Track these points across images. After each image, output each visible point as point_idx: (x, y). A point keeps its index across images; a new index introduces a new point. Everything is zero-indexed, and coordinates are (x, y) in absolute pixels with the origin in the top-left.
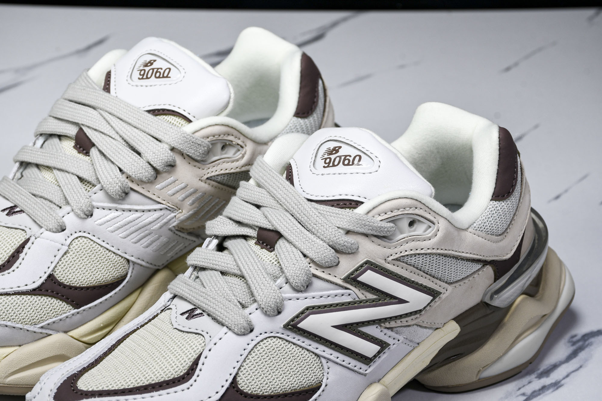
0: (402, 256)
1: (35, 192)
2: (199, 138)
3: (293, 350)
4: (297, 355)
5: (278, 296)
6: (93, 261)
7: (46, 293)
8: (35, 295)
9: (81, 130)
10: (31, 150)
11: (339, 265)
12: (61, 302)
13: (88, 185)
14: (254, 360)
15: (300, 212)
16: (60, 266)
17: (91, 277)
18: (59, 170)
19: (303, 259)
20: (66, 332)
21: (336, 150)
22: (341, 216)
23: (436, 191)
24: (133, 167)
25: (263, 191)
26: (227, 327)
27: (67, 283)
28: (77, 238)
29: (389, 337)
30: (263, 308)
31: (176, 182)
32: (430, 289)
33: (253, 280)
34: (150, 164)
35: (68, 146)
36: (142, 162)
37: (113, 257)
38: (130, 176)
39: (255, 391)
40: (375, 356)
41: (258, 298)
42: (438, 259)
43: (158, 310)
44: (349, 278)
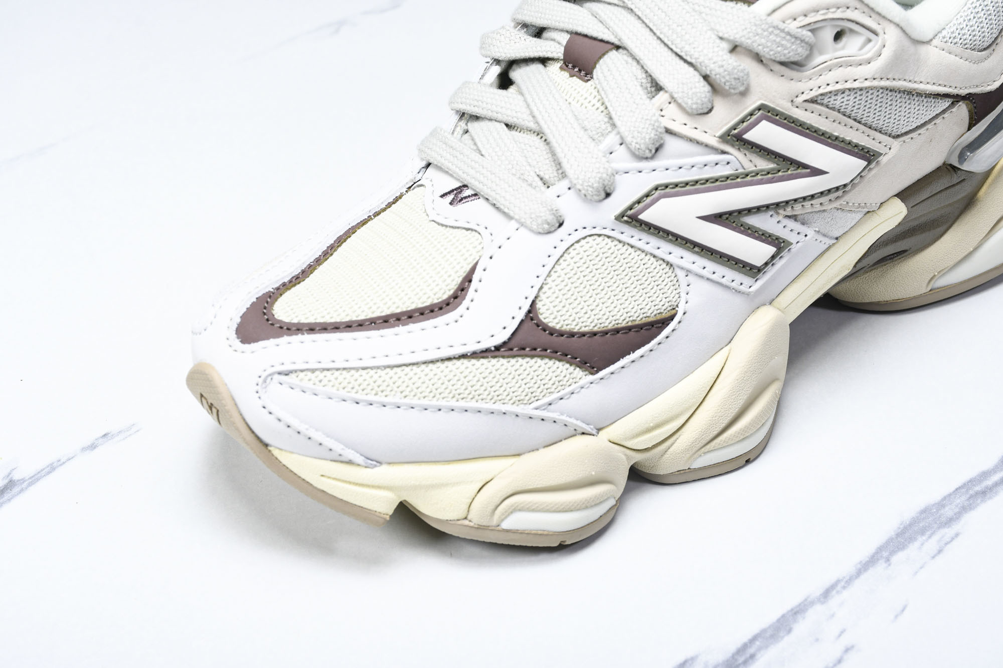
0: (822, 95)
4: (637, 265)
5: (605, 168)
11: (713, 112)
14: (566, 274)
26: (517, 221)
29: (791, 230)
30: (580, 191)
32: (863, 148)
33: (560, 141)
39: (567, 325)
40: (766, 264)
41: (570, 172)
42: (880, 96)
43: (402, 187)
44: (729, 136)
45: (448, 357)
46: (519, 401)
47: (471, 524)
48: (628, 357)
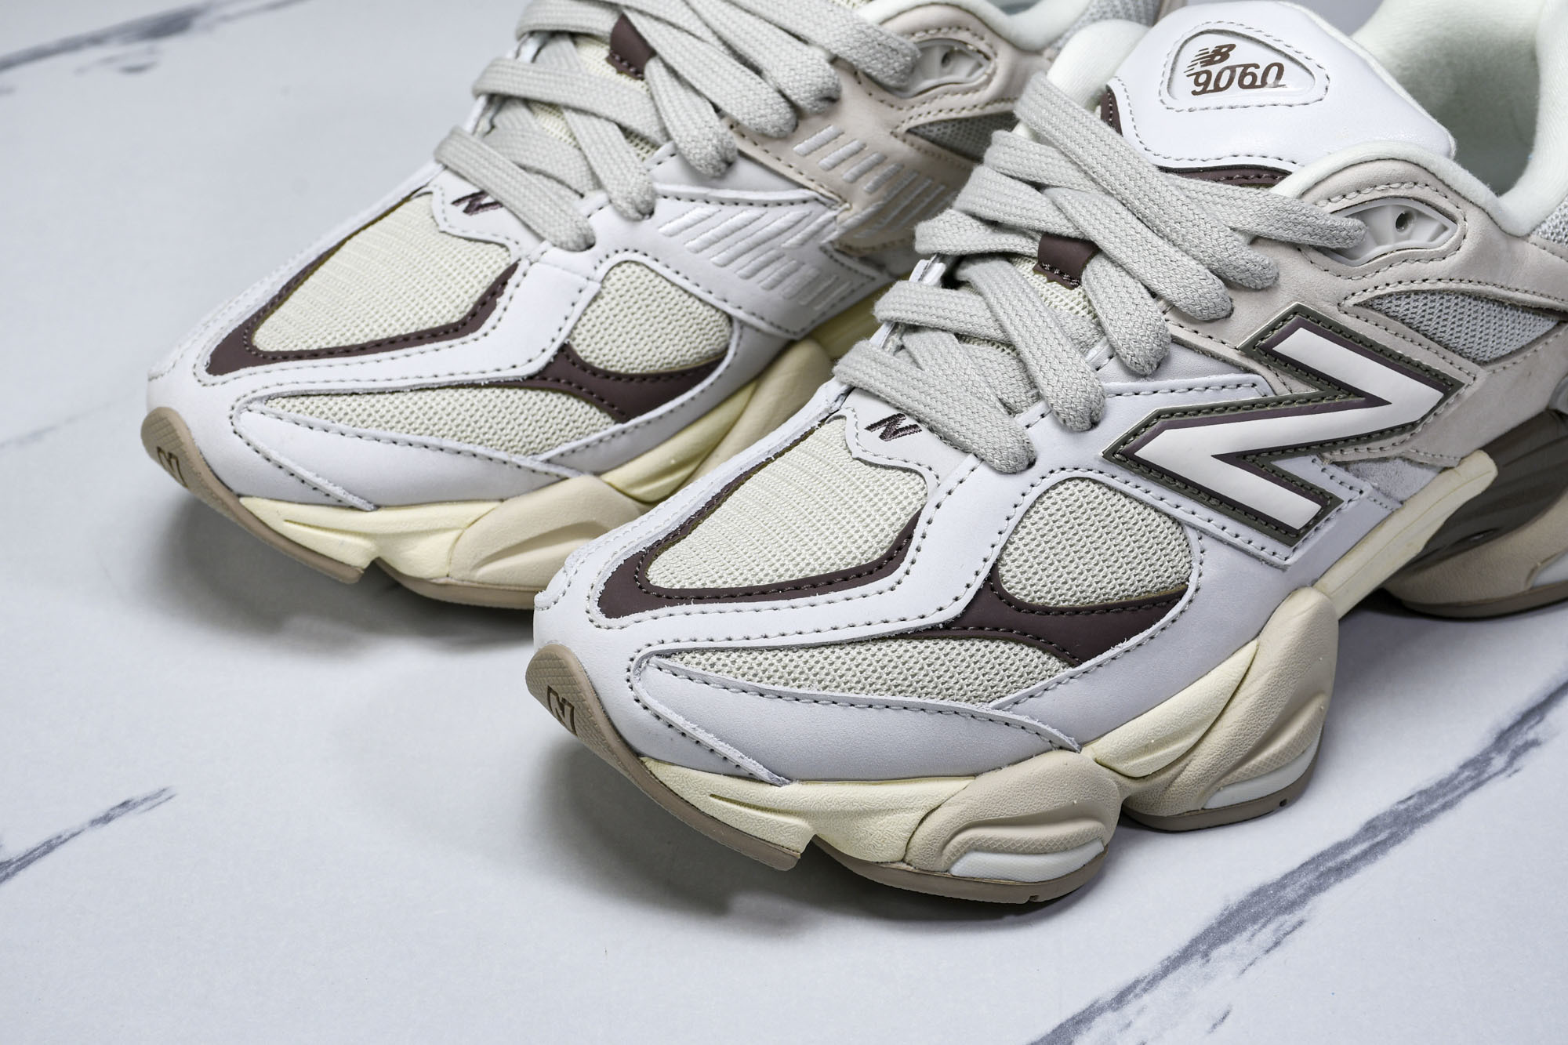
0: (1379, 297)
1: (524, 162)
2: (893, 35)
3: (1125, 509)
4: (1133, 521)
5: (1093, 386)
6: (655, 317)
7: (555, 385)
8: (533, 389)
9: (623, 19)
10: (513, 68)
11: (1233, 316)
12: (587, 407)
13: (642, 145)
14: (1038, 530)
15: (1141, 195)
16: (584, 325)
17: (651, 353)
18: (578, 110)
19: (1151, 301)
20: (598, 474)
21: (1222, 53)
22: (1240, 202)
23: (1459, 145)
24: (744, 102)
25: (1050, 151)
26: (976, 455)
27: (600, 364)
28: (619, 265)
29: (1341, 483)
30: (1058, 413)
31: (841, 137)
32: (1437, 374)
33: (1034, 350)
34: (784, 96)
35: (595, 57)
36: (764, 91)
37: (698, 308)
38: (738, 123)
39: (1039, 598)
40: (1307, 527)
41: (1047, 391)
42: (1461, 305)
43: (814, 419)
44: (1254, 348)
45: (881, 636)
46: (975, 697)
47: (911, 868)
48: (1120, 645)
